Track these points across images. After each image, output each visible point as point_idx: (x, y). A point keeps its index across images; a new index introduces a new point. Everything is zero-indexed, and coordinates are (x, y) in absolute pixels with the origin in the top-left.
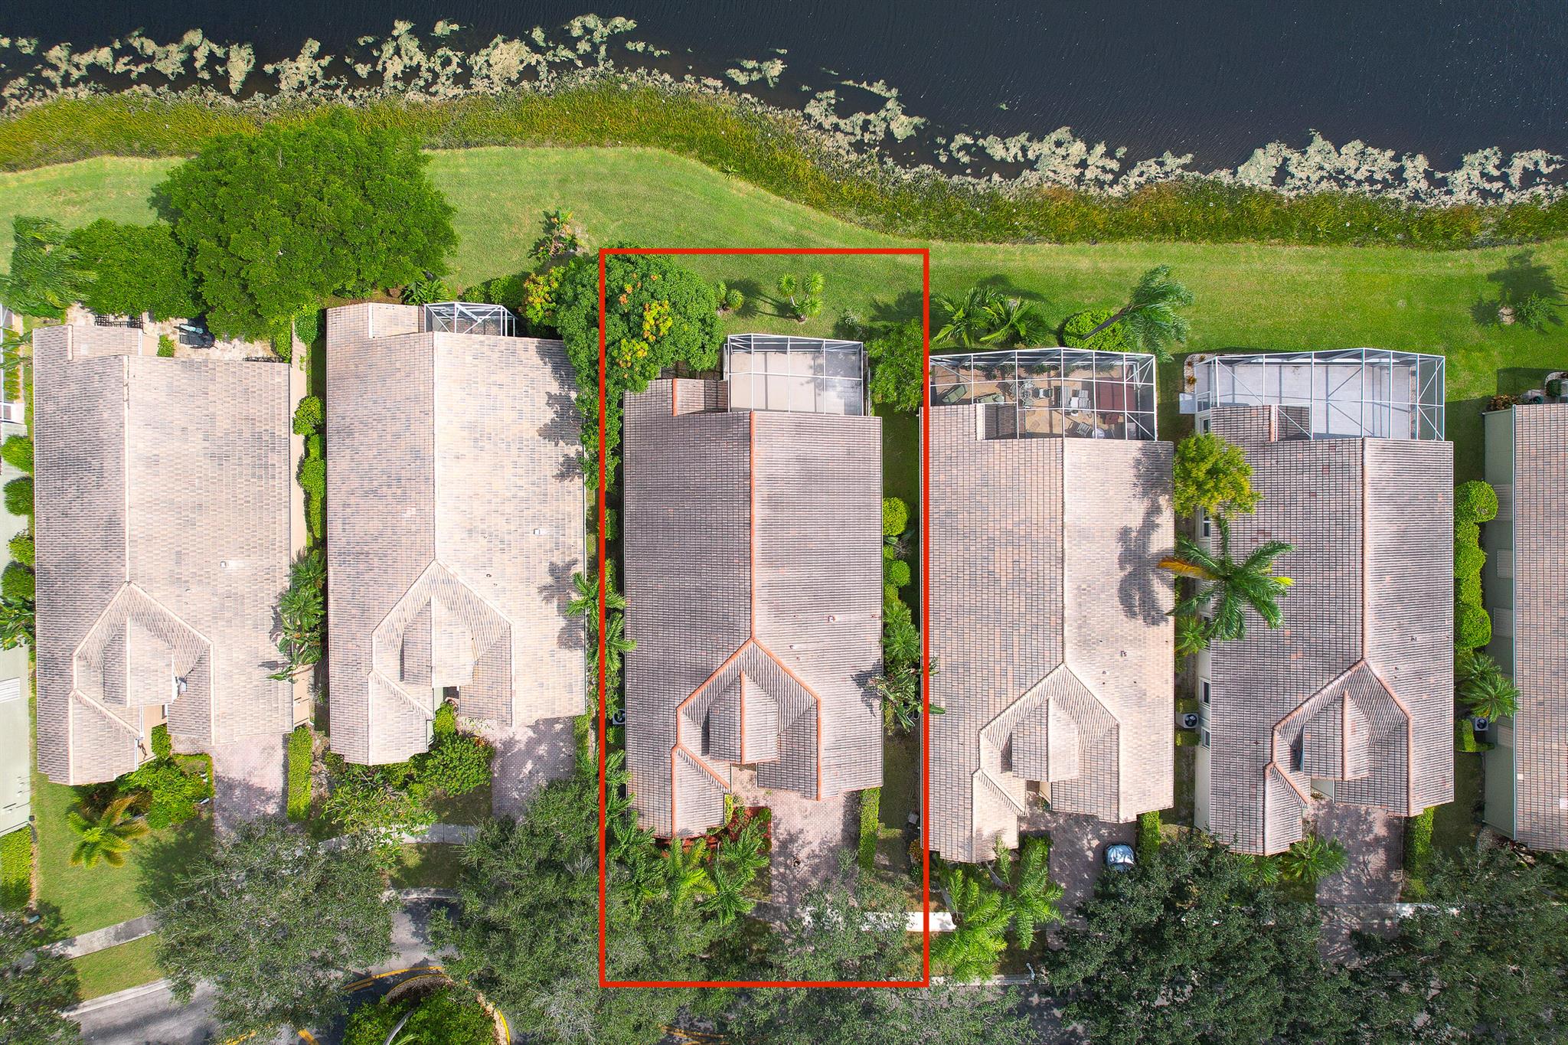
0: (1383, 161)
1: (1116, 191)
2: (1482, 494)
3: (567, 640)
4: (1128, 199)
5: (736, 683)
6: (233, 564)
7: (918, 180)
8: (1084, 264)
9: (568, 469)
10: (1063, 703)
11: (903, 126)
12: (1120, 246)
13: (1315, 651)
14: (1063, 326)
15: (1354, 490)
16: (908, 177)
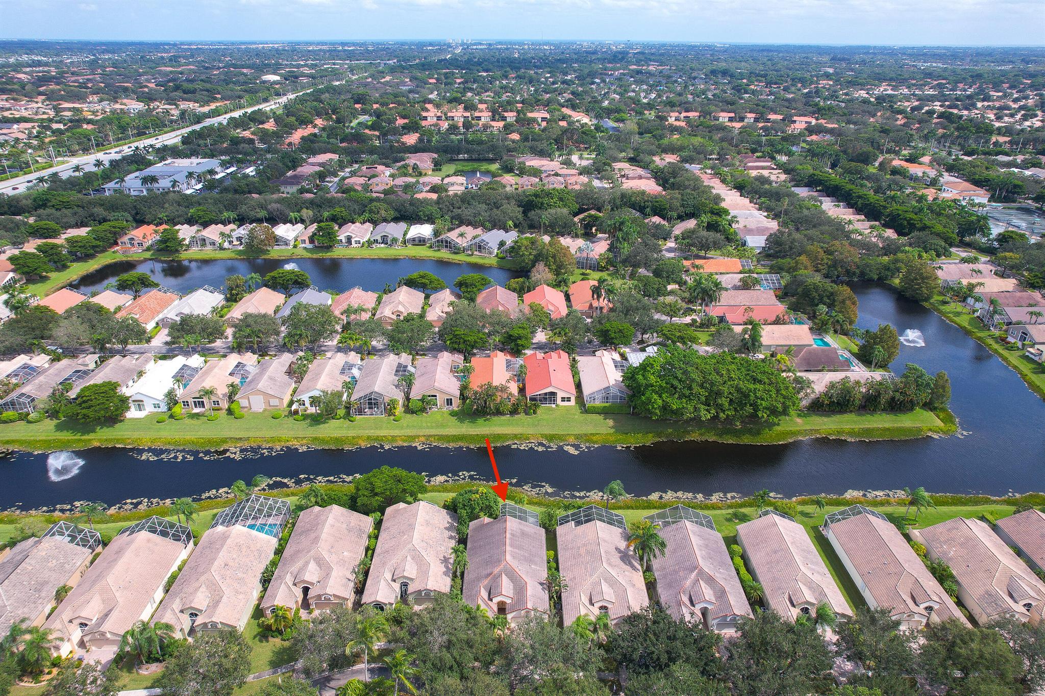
0: (690, 495)
1: (613, 501)
3: (445, 574)
4: (618, 502)
5: (500, 575)
6: (345, 553)
7: (555, 499)
9: (451, 537)
10: (605, 580)
11: (550, 490)
13: (686, 569)
15: (685, 531)
16: (552, 498)
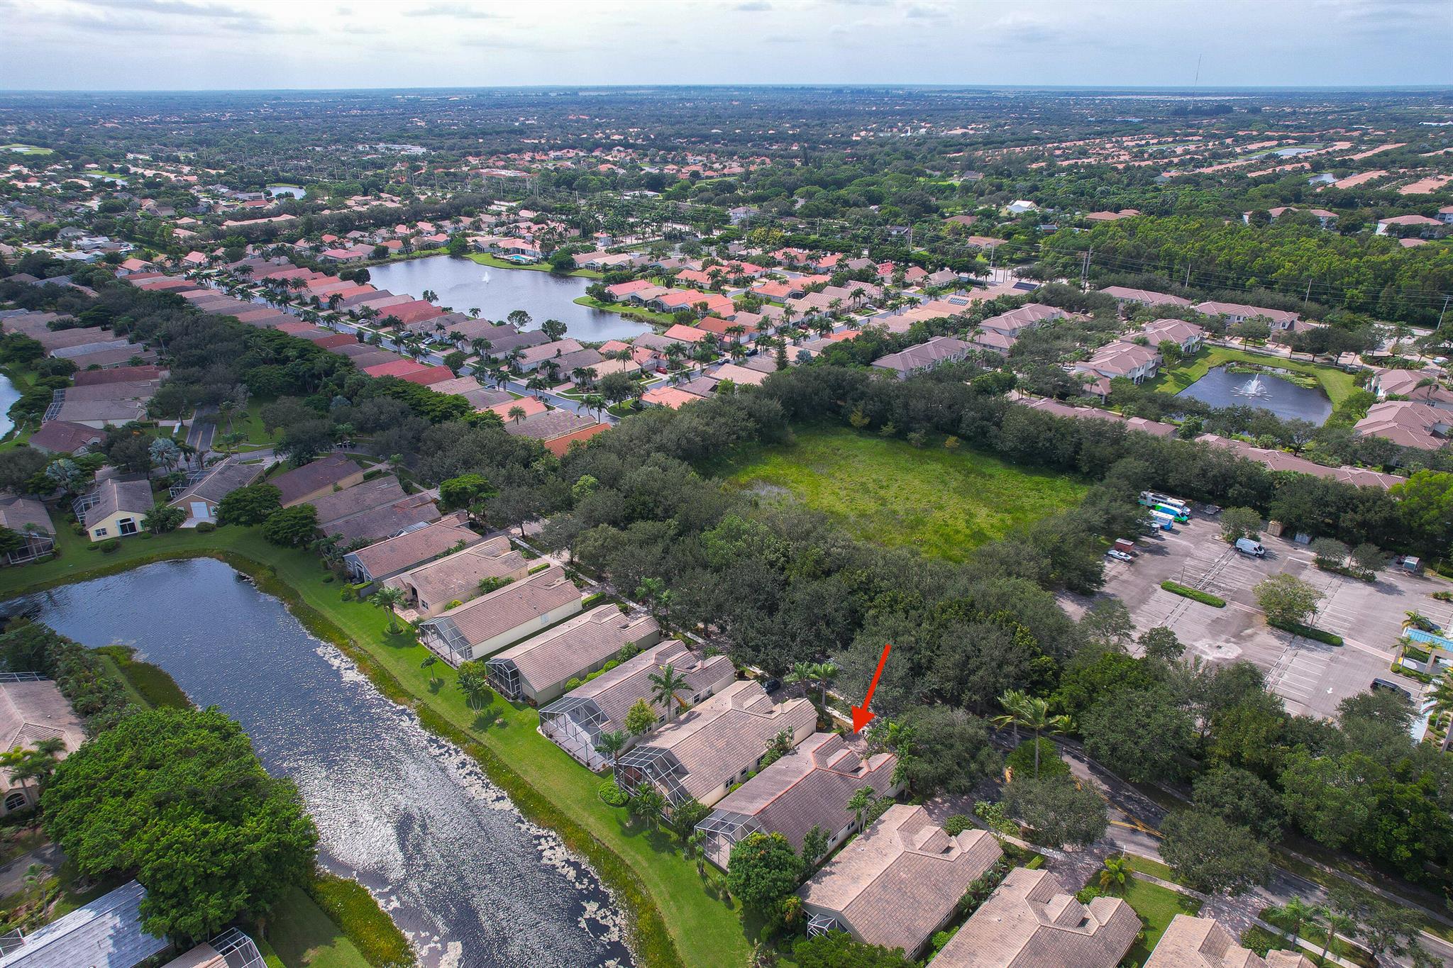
1: (553, 833)
2: (576, 681)
4: (552, 828)
7: (609, 887)
8: (591, 820)
12: (573, 818)
14: (622, 805)
16: (611, 891)
